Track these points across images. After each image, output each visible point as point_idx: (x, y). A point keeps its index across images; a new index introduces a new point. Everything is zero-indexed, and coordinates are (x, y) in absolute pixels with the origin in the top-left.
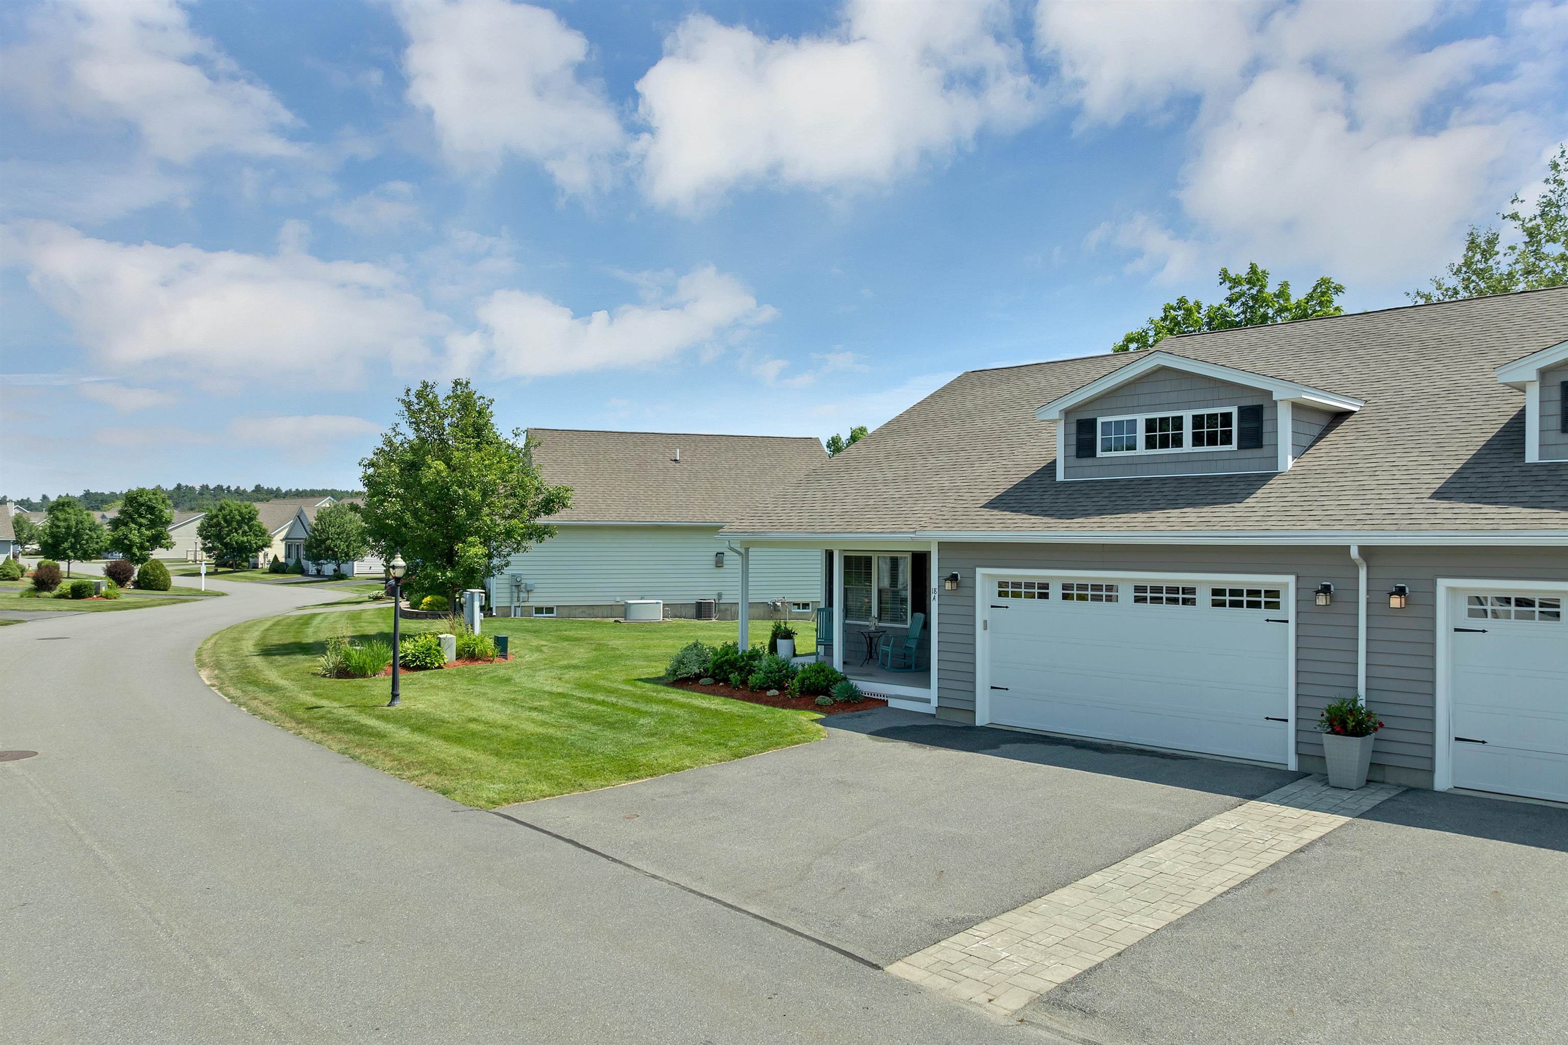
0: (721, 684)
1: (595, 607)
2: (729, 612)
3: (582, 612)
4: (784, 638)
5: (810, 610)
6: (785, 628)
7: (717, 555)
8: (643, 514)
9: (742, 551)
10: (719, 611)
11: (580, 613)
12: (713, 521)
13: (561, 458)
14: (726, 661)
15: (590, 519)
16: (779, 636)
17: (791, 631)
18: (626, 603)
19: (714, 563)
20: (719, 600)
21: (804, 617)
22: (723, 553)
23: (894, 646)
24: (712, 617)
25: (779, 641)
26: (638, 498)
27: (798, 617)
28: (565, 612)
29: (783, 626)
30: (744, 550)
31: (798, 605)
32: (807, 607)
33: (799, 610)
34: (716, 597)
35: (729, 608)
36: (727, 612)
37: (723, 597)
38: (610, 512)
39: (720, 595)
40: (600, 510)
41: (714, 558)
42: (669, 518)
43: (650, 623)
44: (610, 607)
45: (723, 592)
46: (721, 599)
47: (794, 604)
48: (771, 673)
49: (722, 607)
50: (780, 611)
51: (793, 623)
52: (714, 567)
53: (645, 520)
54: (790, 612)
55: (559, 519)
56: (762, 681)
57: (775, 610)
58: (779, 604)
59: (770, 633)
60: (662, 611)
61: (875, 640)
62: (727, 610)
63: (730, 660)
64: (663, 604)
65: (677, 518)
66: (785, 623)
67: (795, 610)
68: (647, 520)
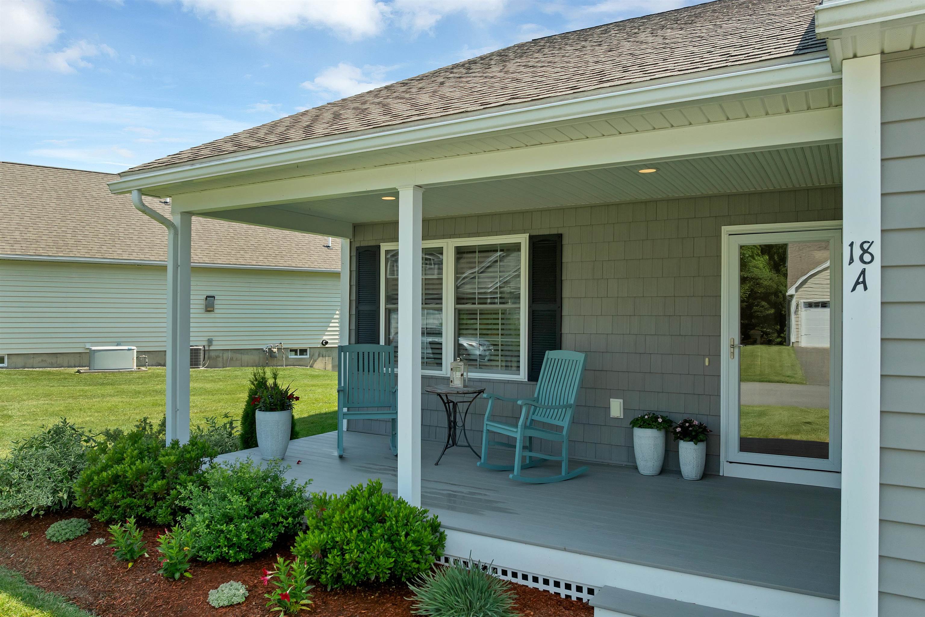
0: (97, 542)
1: (58, 355)
2: (220, 359)
3: (42, 361)
4: (271, 408)
5: (308, 356)
6: (275, 384)
7: (206, 299)
8: (120, 252)
9: (176, 220)
10: (209, 358)
11: (39, 362)
12: (202, 261)
13: (29, 192)
14: (116, 479)
15: (51, 254)
16: (261, 405)
17: (286, 392)
18: (90, 350)
19: (203, 306)
20: (209, 346)
21: (301, 363)
22: (214, 297)
23: (525, 427)
24: (200, 365)
25: (260, 415)
26: (117, 235)
27: (295, 363)
28: (20, 361)
29: (270, 382)
30: (179, 217)
31: (295, 351)
32: (305, 353)
33: (296, 357)
34: (205, 343)
35: (221, 355)
36: (218, 359)
37: (214, 343)
38: (79, 248)
39: (210, 342)
40: (67, 245)
41: (203, 302)
42: (150, 257)
43: (120, 372)
44: (78, 355)
45: (214, 338)
46: (212, 345)
47: (291, 351)
48: (229, 520)
49: (213, 354)
50: (276, 357)
51: (289, 370)
52: (203, 311)
53: (120, 258)
54: (287, 358)
55: (9, 253)
56: (203, 542)
57: (271, 356)
58: (275, 350)
59: (245, 396)
60: (135, 358)
61: (461, 408)
62: (218, 357)
63: (125, 477)
64: (137, 352)
65: (160, 257)
66: (275, 377)
67: (292, 356)
68: (124, 258)
